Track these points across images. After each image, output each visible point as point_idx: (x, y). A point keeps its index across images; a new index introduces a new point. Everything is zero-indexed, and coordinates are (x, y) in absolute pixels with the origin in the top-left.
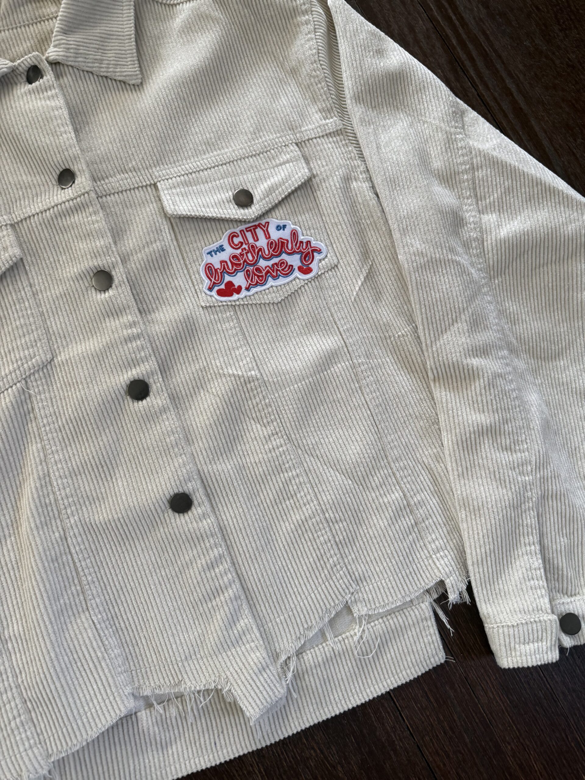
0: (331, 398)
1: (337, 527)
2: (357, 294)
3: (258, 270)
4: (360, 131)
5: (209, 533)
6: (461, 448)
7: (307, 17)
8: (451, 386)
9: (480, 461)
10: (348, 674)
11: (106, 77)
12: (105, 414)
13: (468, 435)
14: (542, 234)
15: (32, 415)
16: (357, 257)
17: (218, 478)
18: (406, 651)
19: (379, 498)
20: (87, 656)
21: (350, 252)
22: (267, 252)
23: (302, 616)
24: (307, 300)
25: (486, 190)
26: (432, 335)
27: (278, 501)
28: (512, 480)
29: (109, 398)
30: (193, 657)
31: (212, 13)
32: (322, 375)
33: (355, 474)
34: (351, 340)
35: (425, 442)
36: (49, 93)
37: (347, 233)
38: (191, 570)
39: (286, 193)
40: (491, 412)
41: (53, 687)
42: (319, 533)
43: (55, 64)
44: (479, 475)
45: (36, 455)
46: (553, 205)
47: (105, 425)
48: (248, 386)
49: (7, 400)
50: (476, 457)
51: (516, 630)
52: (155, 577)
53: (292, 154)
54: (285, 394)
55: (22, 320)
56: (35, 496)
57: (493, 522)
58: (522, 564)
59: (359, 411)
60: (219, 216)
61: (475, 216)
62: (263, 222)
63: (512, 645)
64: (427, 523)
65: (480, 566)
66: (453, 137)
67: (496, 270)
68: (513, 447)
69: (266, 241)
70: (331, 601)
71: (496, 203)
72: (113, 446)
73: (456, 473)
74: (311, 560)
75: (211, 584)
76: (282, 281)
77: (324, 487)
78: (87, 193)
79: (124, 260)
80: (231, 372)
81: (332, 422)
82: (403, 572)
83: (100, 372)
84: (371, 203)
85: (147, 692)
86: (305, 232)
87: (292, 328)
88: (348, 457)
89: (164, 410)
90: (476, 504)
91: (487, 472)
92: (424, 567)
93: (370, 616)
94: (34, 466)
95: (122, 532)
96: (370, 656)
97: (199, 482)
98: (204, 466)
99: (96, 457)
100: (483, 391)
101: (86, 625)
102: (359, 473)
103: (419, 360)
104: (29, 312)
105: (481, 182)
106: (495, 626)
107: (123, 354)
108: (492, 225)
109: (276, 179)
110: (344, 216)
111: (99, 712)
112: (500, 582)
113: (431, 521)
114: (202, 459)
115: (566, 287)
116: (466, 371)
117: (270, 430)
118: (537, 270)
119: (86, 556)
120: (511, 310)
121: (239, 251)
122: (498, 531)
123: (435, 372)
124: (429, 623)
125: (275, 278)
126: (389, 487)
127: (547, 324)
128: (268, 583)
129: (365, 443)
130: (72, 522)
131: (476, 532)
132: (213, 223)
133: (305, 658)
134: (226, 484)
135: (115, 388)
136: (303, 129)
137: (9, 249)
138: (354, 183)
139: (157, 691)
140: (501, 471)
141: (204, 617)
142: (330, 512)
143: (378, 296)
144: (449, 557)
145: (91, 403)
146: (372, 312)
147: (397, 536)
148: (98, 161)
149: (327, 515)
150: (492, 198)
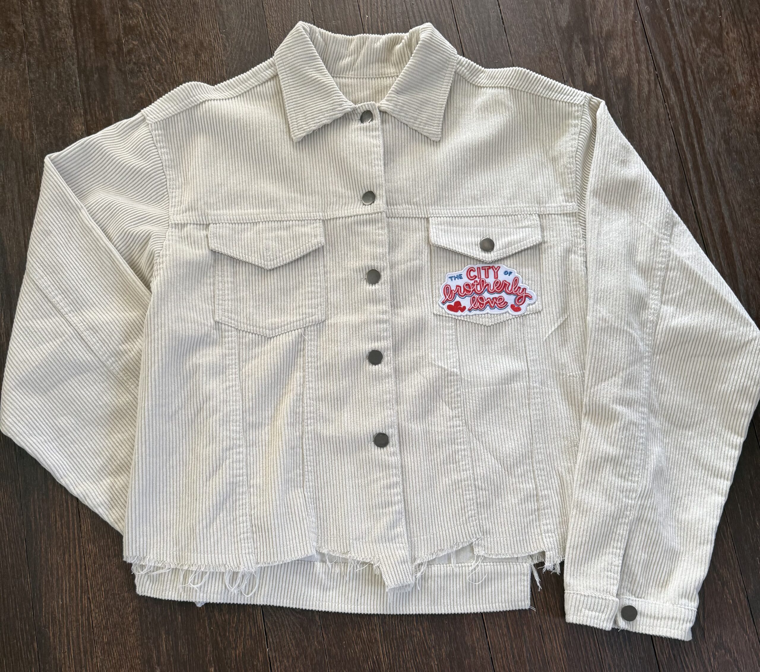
0: (505, 405)
1: (481, 493)
2: (549, 337)
3: (482, 299)
4: (589, 218)
5: (394, 465)
6: (588, 466)
7: (577, 121)
8: (596, 421)
9: (599, 479)
10: (458, 590)
11: (416, 131)
12: (349, 367)
13: (596, 458)
14: (704, 331)
15: (302, 353)
16: (557, 310)
17: (410, 433)
18: (503, 590)
19: (518, 483)
20: (297, 513)
21: (553, 305)
22: (492, 288)
23: (439, 541)
24: (510, 330)
25: (672, 287)
26: (594, 381)
27: (445, 462)
28: (618, 498)
29: (355, 357)
30: (361, 540)
31: (506, 102)
32: (504, 386)
33: (505, 462)
34: (533, 368)
35: (564, 457)
36: (374, 133)
37: (555, 290)
38: (375, 485)
39: (520, 250)
40: (618, 447)
41: (273, 522)
42: (467, 492)
43: (383, 113)
44: (595, 488)
45: (298, 379)
46: (721, 312)
47: (347, 374)
48: (449, 377)
49: (290, 338)
50: (597, 476)
51: (586, 598)
52: (351, 482)
53: (533, 222)
54: (473, 392)
55: (313, 288)
56: (292, 404)
57: (594, 523)
58: (606, 559)
59: (523, 420)
60: (466, 253)
61: (657, 305)
62: (496, 266)
63: (580, 608)
64: (546, 511)
65: (575, 550)
66: (660, 241)
67: (660, 348)
68: (627, 476)
69: (494, 280)
70: (461, 538)
71: (677, 300)
72: (348, 389)
73: (579, 483)
74: (456, 507)
75: (386, 498)
76: (496, 311)
77: (481, 463)
78: (381, 213)
79: (392, 267)
80: (440, 365)
81: (500, 422)
82: (518, 538)
83: (354, 338)
84: (580, 273)
85: (325, 551)
86: (524, 281)
87: (493, 347)
88: (504, 449)
89: (388, 376)
90: (585, 506)
91: (602, 488)
92: (534, 540)
93: (485, 558)
94: (295, 386)
95: (338, 447)
96: (477, 584)
97: (397, 431)
98: (403, 422)
99: (335, 393)
100: (618, 430)
101: (300, 495)
102: (509, 462)
103: (579, 398)
104: (319, 284)
105: (670, 281)
106: (572, 592)
107: (372, 330)
108: (668, 315)
109: (515, 237)
110: (557, 277)
111: (295, 548)
112: (586, 566)
113: (549, 511)
114: (403, 417)
115: (712, 378)
116: (610, 413)
117: (454, 413)
118: (693, 358)
119: (311, 454)
120: (662, 382)
121: (472, 282)
122: (596, 530)
123: (588, 408)
124: (526, 577)
125: (492, 308)
126: (527, 479)
127: (687, 401)
128: (423, 512)
129: (520, 443)
130: (309, 429)
131: (579, 526)
132: (460, 257)
133: (433, 568)
134: (414, 439)
135: (361, 352)
136: (547, 205)
137: (318, 237)
138: (573, 255)
139: (331, 553)
140: (612, 490)
141: (375, 518)
142: (479, 481)
143: (564, 342)
144: (555, 539)
145: (343, 357)
146: (555, 352)
147: (521, 512)
148: (393, 191)
149: (476, 483)
150: (674, 295)
